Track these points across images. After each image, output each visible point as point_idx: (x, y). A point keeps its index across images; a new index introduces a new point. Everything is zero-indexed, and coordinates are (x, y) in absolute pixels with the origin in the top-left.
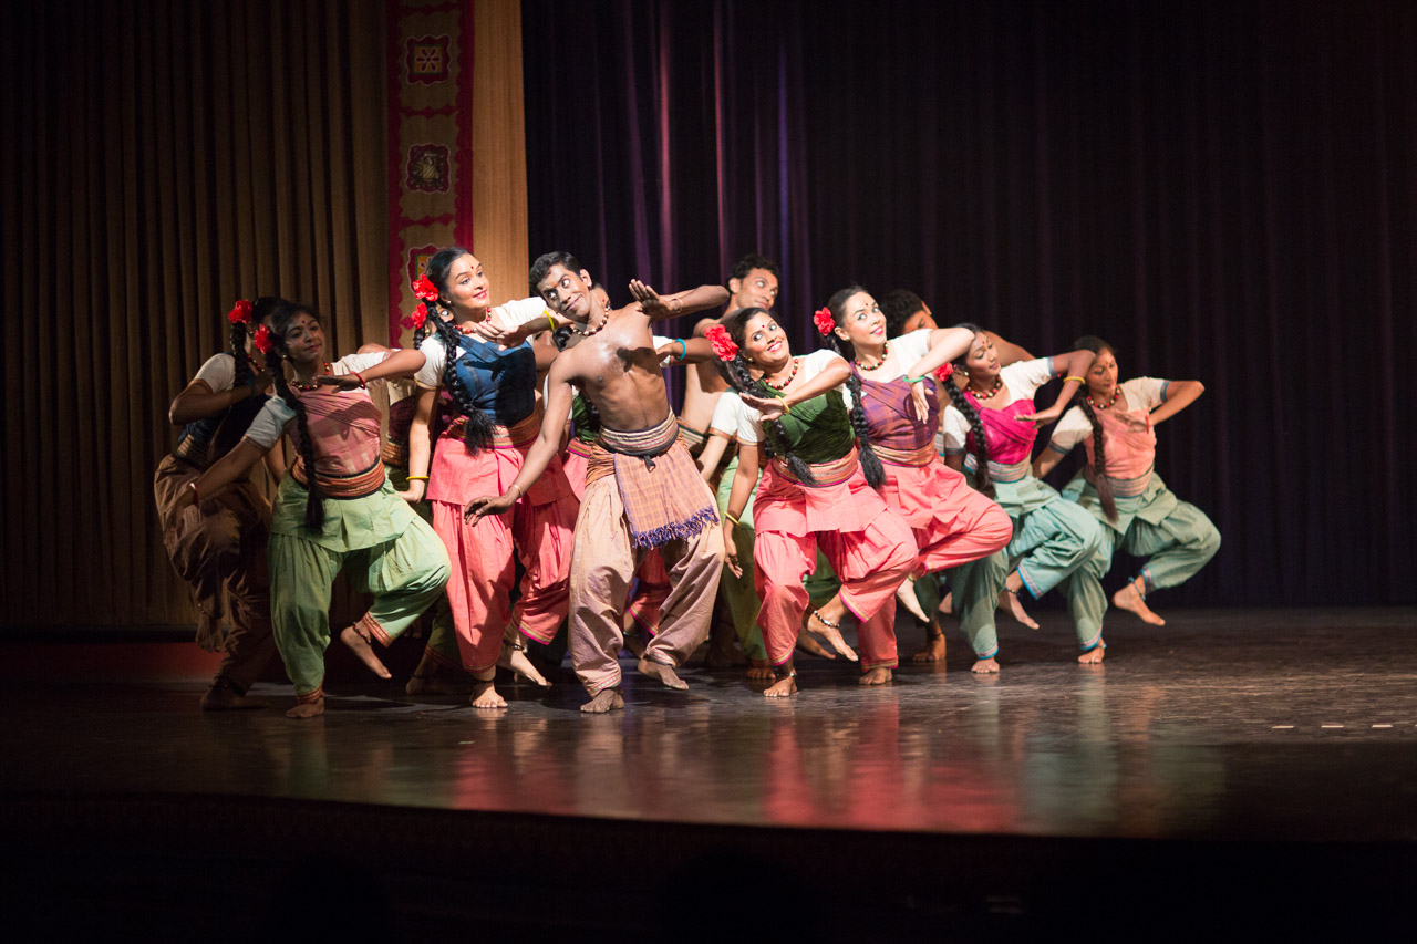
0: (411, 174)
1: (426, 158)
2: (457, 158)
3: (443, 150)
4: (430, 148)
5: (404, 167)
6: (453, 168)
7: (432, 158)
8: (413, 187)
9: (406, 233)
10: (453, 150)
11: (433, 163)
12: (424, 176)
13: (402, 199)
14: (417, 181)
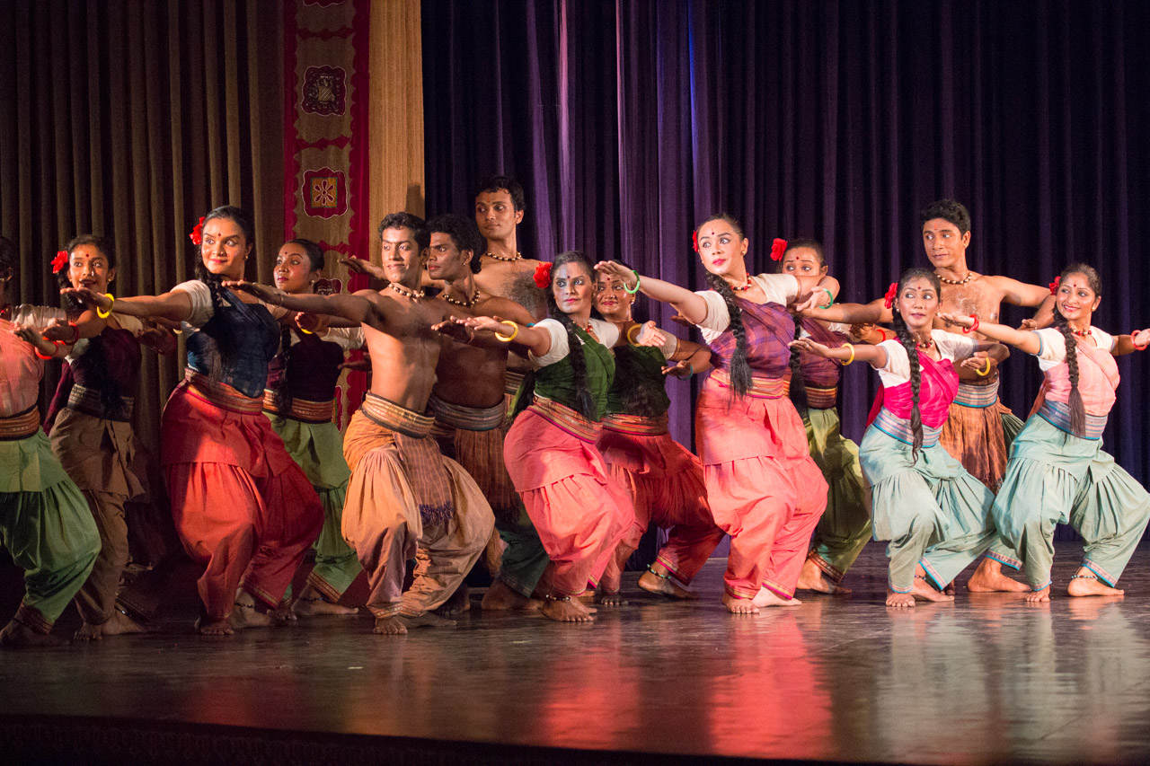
0: (306, 96)
1: (322, 80)
2: (354, 81)
3: (340, 73)
4: (327, 71)
5: (300, 89)
6: (349, 89)
7: (327, 80)
8: (309, 109)
9: (301, 156)
10: (349, 73)
11: (329, 85)
12: (320, 99)
13: (297, 122)
14: (313, 103)
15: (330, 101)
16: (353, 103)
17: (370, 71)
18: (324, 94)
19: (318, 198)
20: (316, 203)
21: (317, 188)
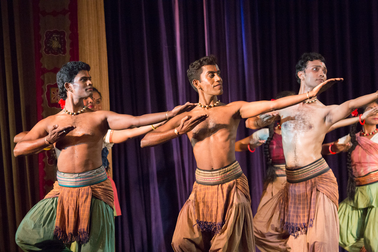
0: (46, 45)
1: (54, 37)
2: (71, 37)
3: (63, 33)
4: (56, 32)
5: (43, 42)
6: (68, 41)
7: (57, 37)
8: (48, 53)
9: (44, 77)
10: (68, 33)
11: (58, 40)
12: (53, 47)
13: (41, 59)
14: (49, 49)
15: (58, 48)
16: (70, 48)
17: (79, 32)
18: (55, 44)
19: (54, 98)
20: (53, 100)
21: (54, 93)
